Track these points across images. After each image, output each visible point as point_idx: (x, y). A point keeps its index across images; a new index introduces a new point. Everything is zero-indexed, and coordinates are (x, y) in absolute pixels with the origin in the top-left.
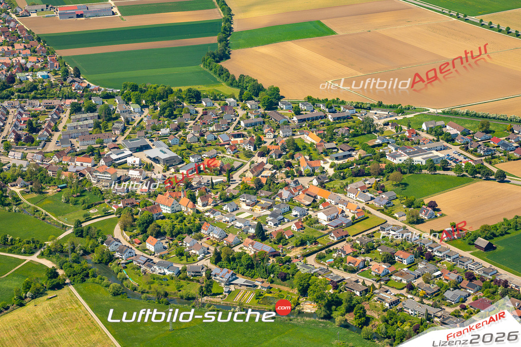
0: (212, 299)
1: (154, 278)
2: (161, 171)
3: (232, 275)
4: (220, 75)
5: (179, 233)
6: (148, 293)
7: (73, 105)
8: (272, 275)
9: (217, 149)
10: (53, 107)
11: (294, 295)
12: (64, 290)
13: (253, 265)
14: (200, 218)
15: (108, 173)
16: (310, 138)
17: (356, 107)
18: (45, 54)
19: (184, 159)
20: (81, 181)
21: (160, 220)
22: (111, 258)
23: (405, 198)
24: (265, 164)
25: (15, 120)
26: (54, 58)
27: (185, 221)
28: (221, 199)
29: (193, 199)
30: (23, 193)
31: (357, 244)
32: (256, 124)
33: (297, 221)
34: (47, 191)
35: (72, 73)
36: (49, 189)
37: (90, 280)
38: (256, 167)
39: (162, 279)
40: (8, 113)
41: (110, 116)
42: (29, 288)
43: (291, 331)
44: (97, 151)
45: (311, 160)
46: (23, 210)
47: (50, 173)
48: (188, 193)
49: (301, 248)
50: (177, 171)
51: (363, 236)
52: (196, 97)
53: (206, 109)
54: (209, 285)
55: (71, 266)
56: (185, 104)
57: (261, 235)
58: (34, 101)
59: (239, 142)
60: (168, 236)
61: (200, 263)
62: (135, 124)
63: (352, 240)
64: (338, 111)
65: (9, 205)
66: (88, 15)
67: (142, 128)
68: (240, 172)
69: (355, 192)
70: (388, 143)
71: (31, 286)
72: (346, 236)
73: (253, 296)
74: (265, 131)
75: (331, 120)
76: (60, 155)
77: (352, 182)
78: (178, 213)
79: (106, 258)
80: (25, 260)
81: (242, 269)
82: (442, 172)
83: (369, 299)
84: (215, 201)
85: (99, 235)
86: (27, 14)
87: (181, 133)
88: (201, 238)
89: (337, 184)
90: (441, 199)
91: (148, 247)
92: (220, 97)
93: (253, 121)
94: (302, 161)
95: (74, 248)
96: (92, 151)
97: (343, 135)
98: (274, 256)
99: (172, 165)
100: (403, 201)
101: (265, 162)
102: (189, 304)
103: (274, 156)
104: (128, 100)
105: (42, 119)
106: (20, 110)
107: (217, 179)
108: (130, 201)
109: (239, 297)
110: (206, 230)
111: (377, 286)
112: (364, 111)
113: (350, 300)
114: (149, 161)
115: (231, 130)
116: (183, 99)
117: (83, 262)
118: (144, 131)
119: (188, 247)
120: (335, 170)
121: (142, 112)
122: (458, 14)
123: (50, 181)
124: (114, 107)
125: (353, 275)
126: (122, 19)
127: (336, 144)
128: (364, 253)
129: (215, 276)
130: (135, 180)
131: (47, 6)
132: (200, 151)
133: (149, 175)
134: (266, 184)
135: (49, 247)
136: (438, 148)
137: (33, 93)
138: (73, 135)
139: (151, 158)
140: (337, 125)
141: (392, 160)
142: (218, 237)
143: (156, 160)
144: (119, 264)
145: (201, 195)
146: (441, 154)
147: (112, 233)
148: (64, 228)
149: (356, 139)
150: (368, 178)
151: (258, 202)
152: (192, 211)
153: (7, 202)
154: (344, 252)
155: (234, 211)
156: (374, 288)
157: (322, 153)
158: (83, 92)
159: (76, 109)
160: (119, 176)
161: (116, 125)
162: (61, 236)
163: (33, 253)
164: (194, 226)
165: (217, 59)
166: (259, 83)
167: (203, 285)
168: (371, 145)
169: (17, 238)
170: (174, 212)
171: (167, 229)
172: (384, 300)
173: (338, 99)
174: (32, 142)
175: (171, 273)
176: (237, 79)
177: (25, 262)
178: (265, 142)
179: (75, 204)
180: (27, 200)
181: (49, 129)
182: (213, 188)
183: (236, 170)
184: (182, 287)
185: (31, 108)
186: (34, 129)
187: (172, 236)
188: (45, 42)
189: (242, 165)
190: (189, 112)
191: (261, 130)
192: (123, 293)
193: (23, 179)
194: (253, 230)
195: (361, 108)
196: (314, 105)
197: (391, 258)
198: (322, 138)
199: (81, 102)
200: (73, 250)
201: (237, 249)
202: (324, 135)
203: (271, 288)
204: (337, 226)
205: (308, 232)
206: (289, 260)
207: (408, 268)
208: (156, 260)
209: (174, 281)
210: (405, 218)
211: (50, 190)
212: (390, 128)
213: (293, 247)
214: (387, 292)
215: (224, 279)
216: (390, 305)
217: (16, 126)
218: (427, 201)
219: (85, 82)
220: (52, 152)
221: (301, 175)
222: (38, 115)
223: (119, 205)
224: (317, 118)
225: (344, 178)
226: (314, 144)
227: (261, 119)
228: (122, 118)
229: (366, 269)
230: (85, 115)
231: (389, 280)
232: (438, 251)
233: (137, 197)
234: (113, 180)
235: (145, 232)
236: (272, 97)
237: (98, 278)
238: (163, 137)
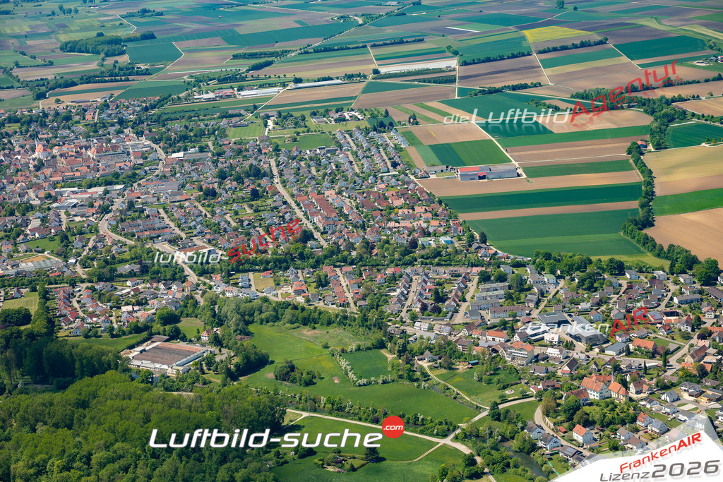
2: (583, 350)
4: (644, 244)
5: (611, 423)
7: (481, 273)
9: (647, 328)
10: (459, 276)
12: (484, 481)
14: (634, 407)
15: (525, 350)
18: (447, 218)
19: (610, 338)
20: (494, 357)
21: (587, 407)
22: (534, 448)
24: (707, 349)
25: (419, 288)
26: (458, 222)
27: (616, 409)
28: (657, 386)
29: (625, 384)
30: (431, 368)
32: (692, 301)
34: (457, 367)
35: (478, 238)
36: (459, 365)
37: (512, 470)
38: (697, 352)
40: (411, 280)
41: (522, 286)
42: (446, 476)
44: (510, 325)
46: (432, 387)
47: (460, 347)
48: (618, 377)
50: (602, 351)
53: (631, 283)
55: (489, 453)
56: (606, 276)
58: (438, 268)
59: (673, 321)
60: (597, 426)
62: (551, 296)
65: (417, 380)
66: (491, 177)
67: (559, 301)
68: (678, 355)
71: (447, 473)
74: (704, 310)
76: (470, 328)
78: (608, 400)
79: (528, 446)
80: (438, 443)
84: (651, 388)
85: (518, 420)
86: (426, 176)
87: (603, 308)
88: (637, 430)
91: (575, 438)
92: (647, 269)
93: (689, 298)
95: (492, 433)
96: (504, 325)
99: (596, 345)
101: (707, 346)
103: (717, 340)
104: (541, 269)
105: (447, 288)
106: (424, 277)
107: (651, 363)
108: (550, 383)
110: (643, 422)
114: (570, 339)
115: (662, 307)
116: (604, 270)
117: (502, 450)
118: (562, 304)
119: (623, 440)
121: (557, 283)
123: (460, 356)
126: (528, 181)
130: (555, 359)
131: (447, 167)
133: (570, 355)
134: (711, 371)
135: (464, 430)
137: (436, 260)
138: (483, 306)
139: (571, 336)
142: (658, 431)
143: (578, 338)
144: (543, 454)
145: (634, 380)
147: (532, 418)
148: (478, 409)
151: (703, 392)
152: (624, 399)
153: (415, 377)
155: (674, 401)
158: (491, 259)
159: (485, 278)
160: (536, 354)
161: (529, 297)
162: (477, 418)
163: (446, 436)
164: (628, 416)
165: (640, 226)
166: (693, 254)
169: (429, 418)
170: (603, 398)
171: (597, 417)
174: (440, 312)
176: (666, 249)
177: (439, 445)
178: (705, 323)
179: (488, 384)
180: (436, 376)
181: (456, 299)
182: (646, 373)
183: (672, 353)
185: (435, 277)
186: (440, 298)
187: (603, 426)
188: (446, 205)
189: (679, 348)
190: (611, 285)
191: (699, 309)
193: (431, 352)
194: (700, 425)
199: (489, 270)
200: (491, 435)
208: (586, 453)
211: (461, 367)
217: (421, 294)
219: (491, 249)
220: (460, 324)
222: (443, 283)
223: (539, 387)
227: (698, 296)
228: (536, 290)
230: (494, 285)
233: (558, 379)
234: (530, 358)
235: (572, 419)
236: (710, 271)
237: (520, 469)
238: (584, 312)
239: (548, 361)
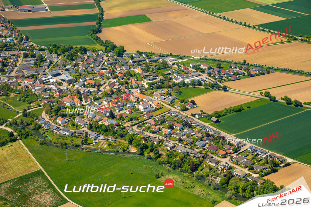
0: (87, 146)
1: (60, 136)
2: (66, 86)
3: (98, 135)
4: (96, 40)
5: (73, 115)
6: (57, 143)
7: (24, 54)
8: (116, 135)
9: (93, 75)
10: (15, 55)
11: (126, 144)
12: (17, 142)
13: (107, 130)
14: (83, 108)
15: (40, 87)
16: (138, 70)
17: (160, 56)
18: (12, 29)
19: (77, 80)
20: (27, 90)
21: (64, 109)
22: (40, 127)
23: (180, 99)
24: (115, 83)
26: (16, 31)
28: (94, 99)
29: (81, 99)
31: (157, 120)
32: (112, 64)
33: (129, 109)
34: (10, 95)
35: (25, 38)
36: (11, 94)
37: (30, 137)
38: (111, 84)
39: (64, 137)
41: (42, 59)
43: (124, 161)
44: (35, 76)
45: (137, 80)
47: (12, 86)
48: (78, 96)
49: (131, 122)
50: (74, 86)
51: (159, 116)
52: (84, 51)
53: (89, 57)
54: (86, 139)
56: (79, 54)
57: (112, 116)
58: (5, 52)
59: (104, 72)
60: (68, 117)
61: (82, 129)
62: (55, 63)
63: (155, 118)
64: (151, 58)
66: (34, 10)
67: (58, 65)
68: (104, 86)
69: (157, 95)
70: (174, 73)
72: (152, 116)
73: (107, 144)
74: (117, 67)
75: (148, 62)
76: (17, 78)
77: (156, 91)
78: (73, 106)
79: (37, 127)
81: (102, 132)
82: (198, 86)
83: (161, 146)
84: (91, 100)
85: (35, 116)
86: (4, 10)
87: (76, 68)
88: (84, 117)
89: (149, 92)
90: (197, 99)
91: (58, 122)
92: (96, 51)
93: (111, 62)
94: (133, 81)
95: (22, 122)
96: (33, 76)
97: (153, 69)
98: (118, 126)
99: (71, 83)
100: (179, 100)
101: (116, 81)
102: (77, 149)
103: (120, 79)
104: (51, 52)
105: (9, 60)
107: (92, 90)
108: (50, 100)
109: (100, 145)
111: (165, 139)
112: (163, 58)
113: (152, 146)
114: (60, 81)
115: (100, 67)
116: (78, 52)
117: (26, 129)
118: (58, 67)
119: (77, 122)
120: (148, 85)
121: (58, 57)
122: (209, 12)
123: (12, 90)
124: (45, 55)
125: (154, 134)
126: (50, 13)
127: (150, 73)
128: (160, 124)
129: (89, 135)
130: (53, 90)
131: (14, 6)
132: (85, 76)
133: (60, 88)
134: (116, 92)
135: (10, 122)
136: (197, 75)
137: (5, 48)
138: (24, 68)
140: (151, 64)
141: (175, 81)
142: (92, 117)
143: (64, 80)
144: (44, 130)
145: (85, 97)
146: (198, 78)
147: (41, 115)
148: (18, 113)
149: (159, 71)
150: (163, 89)
151: (112, 100)
152: (80, 105)
154: (150, 124)
155: (100, 105)
156: (164, 141)
157: (143, 77)
158: (30, 48)
159: (26, 56)
160: (45, 88)
161: (45, 64)
162: (16, 117)
163: (2, 125)
165: (95, 32)
166: (115, 44)
167: (84, 140)
168: (166, 74)
170: (71, 105)
172: (167, 146)
173: (151, 52)
174: (4, 71)
175: (69, 134)
176: (104, 42)
178: (116, 72)
179: (23, 102)
180: (1, 99)
181: (12, 66)
182: (90, 94)
183: (102, 85)
184: (73, 140)
185: (4, 55)
186: (5, 65)
187: (70, 117)
188: (12, 23)
189: (105, 83)
190: (80, 58)
191: (115, 67)
192: (45, 143)
194: (108, 113)
195: (162, 56)
196: (140, 55)
197: (172, 126)
198: (143, 70)
199: (29, 52)
200: (22, 123)
201: (100, 123)
202: (144, 69)
203: (116, 141)
204: (148, 112)
205: (134, 114)
206: (125, 128)
207: (180, 131)
208: (62, 128)
209: (70, 138)
210: (179, 108)
211: (12, 95)
212: (175, 66)
213: (127, 122)
214: (169, 142)
215: (94, 137)
216: (170, 148)
218: (190, 100)
219: (31, 43)
220: (13, 76)
221: (132, 88)
222: (7, 58)
223: (45, 102)
224: (141, 61)
225: (152, 89)
226: (139, 73)
227: (115, 61)
228: (48, 60)
229: (160, 132)
230: (30, 59)
231: (171, 137)
232: (194, 123)
233: (54, 98)
234: (43, 90)
235: (57, 114)
236: (120, 51)
237: (33, 136)
238: (68, 70)
239: (50, 91)
